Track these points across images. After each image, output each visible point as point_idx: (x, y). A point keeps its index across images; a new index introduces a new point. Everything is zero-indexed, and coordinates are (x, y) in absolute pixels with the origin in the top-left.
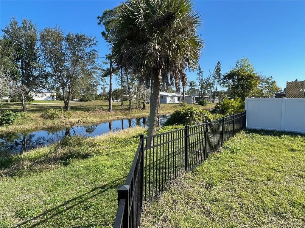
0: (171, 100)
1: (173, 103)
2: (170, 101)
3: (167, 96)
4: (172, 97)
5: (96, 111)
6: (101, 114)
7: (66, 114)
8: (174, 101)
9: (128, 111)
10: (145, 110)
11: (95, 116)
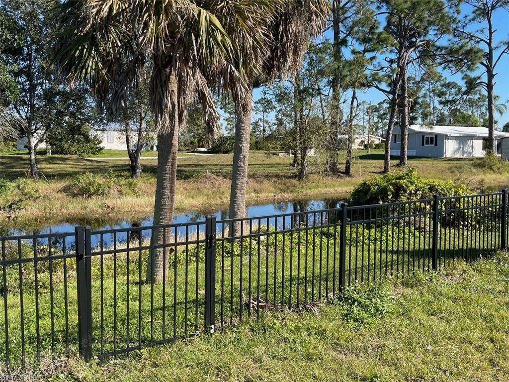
0: (459, 149)
1: (465, 156)
2: (456, 151)
3: (447, 137)
4: (463, 139)
5: (206, 180)
6: (216, 186)
7: (125, 185)
8: (470, 150)
9: (295, 181)
10: (348, 179)
11: (200, 191)
